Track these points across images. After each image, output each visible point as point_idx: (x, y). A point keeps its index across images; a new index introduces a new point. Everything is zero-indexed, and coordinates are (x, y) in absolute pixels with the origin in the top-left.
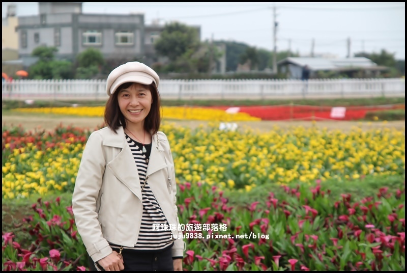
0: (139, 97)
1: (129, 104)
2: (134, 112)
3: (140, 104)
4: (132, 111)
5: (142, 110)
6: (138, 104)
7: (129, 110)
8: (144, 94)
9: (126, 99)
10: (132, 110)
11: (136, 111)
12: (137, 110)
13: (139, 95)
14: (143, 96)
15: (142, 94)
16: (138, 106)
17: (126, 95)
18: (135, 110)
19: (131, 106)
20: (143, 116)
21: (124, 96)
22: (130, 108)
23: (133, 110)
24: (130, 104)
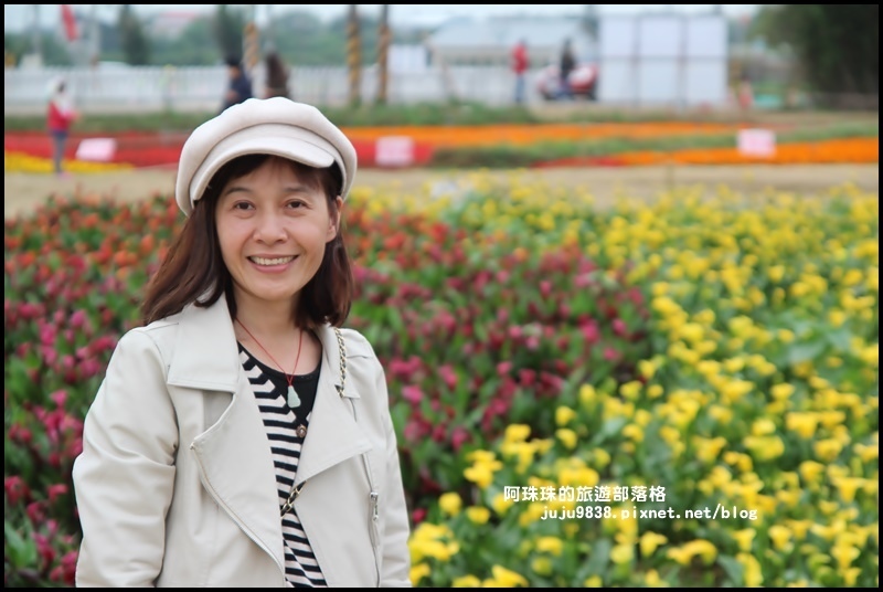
0: (286, 214)
1: (251, 236)
2: (268, 262)
3: (290, 236)
4: (262, 261)
5: (296, 257)
6: (283, 236)
8: (304, 205)
9: (242, 218)
11: (275, 261)
12: (278, 257)
14: (301, 209)
15: (296, 204)
16: (280, 241)
17: (244, 206)
18: (271, 258)
19: (260, 241)
20: (297, 278)
21: (235, 207)
22: (256, 250)
23: (265, 257)
24: (257, 236)
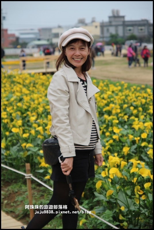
7: (73, 58)
10: (75, 58)
13: (80, 49)
